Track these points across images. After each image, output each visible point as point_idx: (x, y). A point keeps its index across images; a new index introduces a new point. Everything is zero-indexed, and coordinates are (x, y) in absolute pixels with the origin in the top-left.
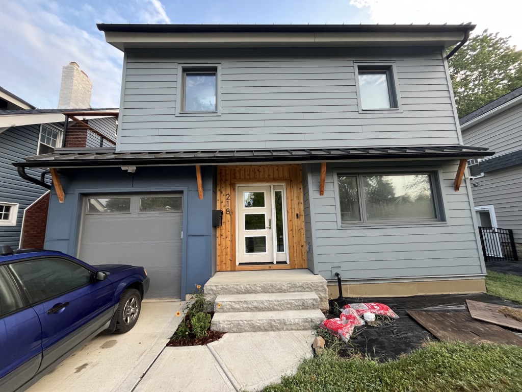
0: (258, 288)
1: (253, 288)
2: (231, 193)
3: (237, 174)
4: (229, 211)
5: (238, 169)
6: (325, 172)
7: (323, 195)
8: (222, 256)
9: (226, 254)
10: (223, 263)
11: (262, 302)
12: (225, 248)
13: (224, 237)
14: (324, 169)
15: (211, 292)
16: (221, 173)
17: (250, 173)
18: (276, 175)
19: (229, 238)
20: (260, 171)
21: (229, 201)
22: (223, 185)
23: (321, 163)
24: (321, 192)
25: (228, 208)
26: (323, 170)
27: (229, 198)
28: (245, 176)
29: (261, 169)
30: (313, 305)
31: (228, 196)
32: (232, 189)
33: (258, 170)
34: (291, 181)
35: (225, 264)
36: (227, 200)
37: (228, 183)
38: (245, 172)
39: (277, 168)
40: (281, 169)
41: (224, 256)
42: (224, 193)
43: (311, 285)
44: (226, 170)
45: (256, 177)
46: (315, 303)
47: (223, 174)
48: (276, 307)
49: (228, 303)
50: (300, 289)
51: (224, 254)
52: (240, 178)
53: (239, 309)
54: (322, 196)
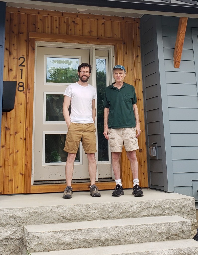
0: (92, 211)
1: (84, 211)
2: (27, 56)
3: (40, 25)
4: (22, 86)
5: (40, 16)
6: (184, 32)
7: (178, 67)
8: (7, 167)
9: (15, 164)
10: (7, 180)
11: (107, 230)
12: (13, 152)
13: (12, 131)
14: (183, 27)
15: (12, 221)
16: (11, 20)
17: (60, 25)
18: (102, 33)
19: (22, 134)
20: (76, 24)
21: (24, 68)
22: (15, 41)
23: (178, 18)
24: (176, 63)
25: (21, 80)
26: (182, 29)
27: (24, 64)
28: (52, 29)
29: (78, 21)
30: (182, 231)
31: (22, 60)
32: (30, 49)
33: (74, 22)
34: (124, 43)
35: (12, 180)
36: (21, 68)
37: (23, 37)
38: (52, 22)
39: (102, 21)
40: (109, 23)
41: (11, 167)
42: (15, 54)
43: (173, 204)
44: (19, 16)
45: (70, 32)
46: (185, 229)
47: (16, 21)
48: (128, 238)
49: (51, 233)
50: (156, 211)
51: (11, 162)
52: (44, 32)
53: (69, 244)
54: (177, 69)
